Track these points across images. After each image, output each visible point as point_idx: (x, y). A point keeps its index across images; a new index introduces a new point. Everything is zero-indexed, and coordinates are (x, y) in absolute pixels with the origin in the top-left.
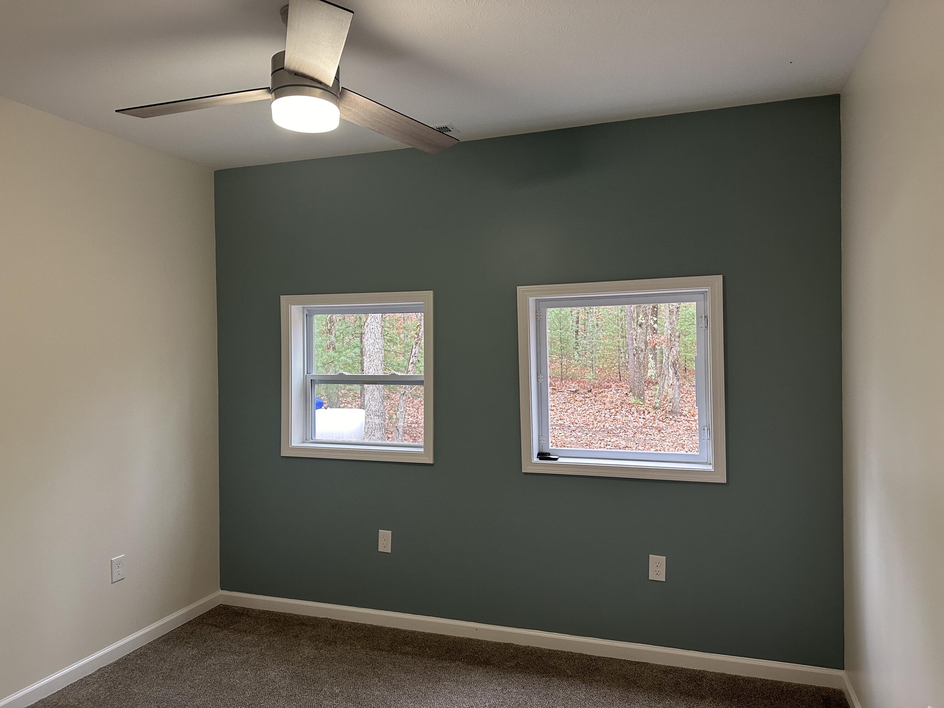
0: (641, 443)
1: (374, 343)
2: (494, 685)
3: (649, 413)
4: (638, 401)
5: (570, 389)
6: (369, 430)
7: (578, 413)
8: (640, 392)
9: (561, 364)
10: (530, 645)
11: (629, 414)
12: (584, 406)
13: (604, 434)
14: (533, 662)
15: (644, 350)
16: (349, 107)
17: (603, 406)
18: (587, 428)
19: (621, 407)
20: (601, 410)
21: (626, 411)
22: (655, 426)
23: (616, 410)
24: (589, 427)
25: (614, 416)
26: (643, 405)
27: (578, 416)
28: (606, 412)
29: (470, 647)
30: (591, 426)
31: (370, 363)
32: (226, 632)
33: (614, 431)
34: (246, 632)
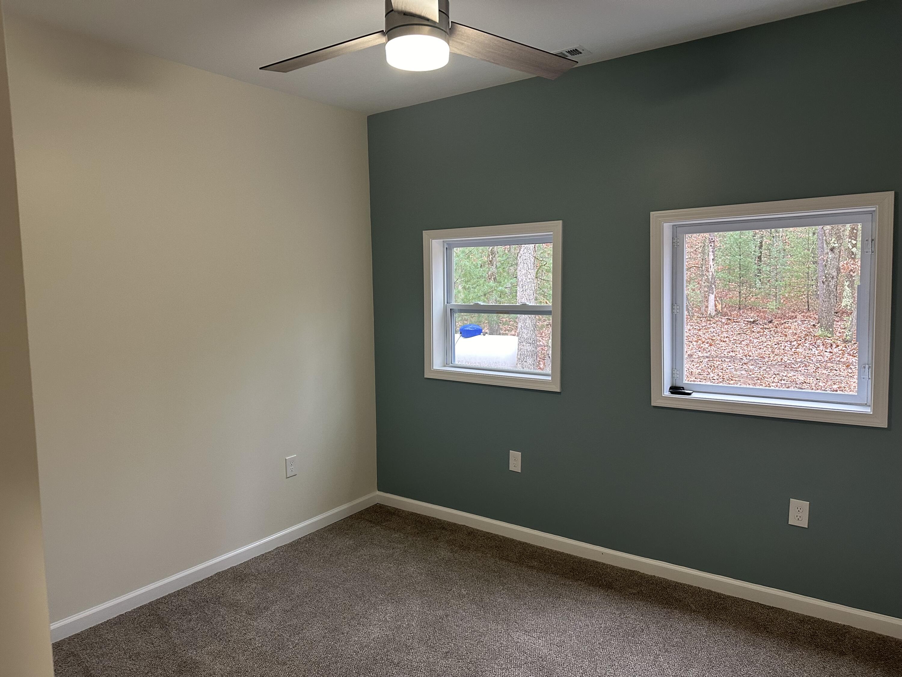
0: (822, 379)
1: (526, 273)
2: (613, 609)
3: (838, 346)
4: (826, 333)
5: (747, 320)
6: (521, 357)
7: (754, 345)
8: (828, 323)
9: (740, 293)
10: (657, 575)
11: (814, 347)
12: (762, 337)
13: (781, 368)
14: (657, 592)
15: (835, 277)
16: (461, 41)
17: (784, 338)
18: (761, 362)
19: (804, 339)
20: (781, 342)
21: (810, 344)
22: (843, 361)
23: (799, 342)
24: (764, 360)
25: (795, 349)
26: (831, 338)
27: (753, 348)
28: (786, 344)
29: (595, 570)
30: (767, 359)
31: (522, 292)
32: (378, 527)
33: (792, 365)
34: (394, 530)
